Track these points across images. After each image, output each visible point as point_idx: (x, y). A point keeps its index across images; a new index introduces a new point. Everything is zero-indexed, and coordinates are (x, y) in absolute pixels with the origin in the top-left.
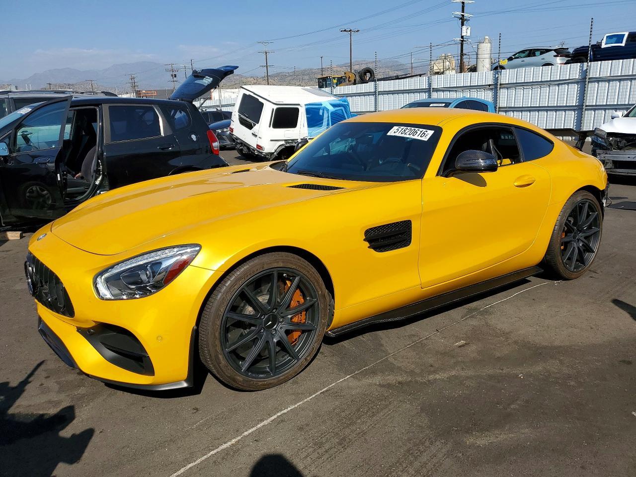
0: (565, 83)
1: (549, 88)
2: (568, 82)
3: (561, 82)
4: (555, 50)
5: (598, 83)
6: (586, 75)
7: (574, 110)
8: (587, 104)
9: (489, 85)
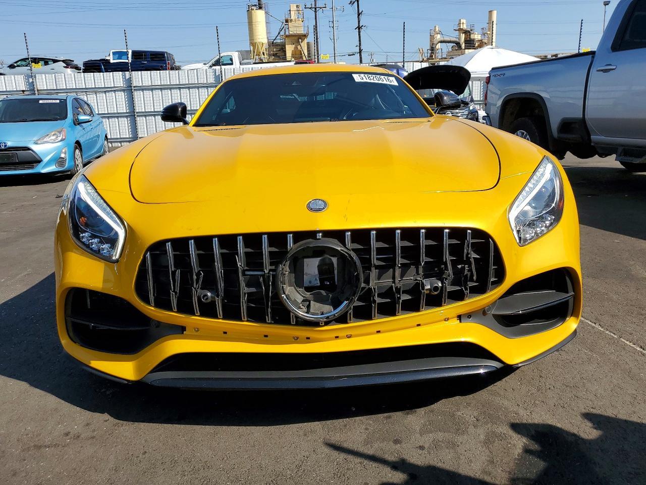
0: (111, 91)
1: (96, 96)
2: (114, 90)
3: (108, 90)
4: (64, 61)
5: (143, 92)
6: (131, 84)
7: (127, 117)
8: (137, 111)
9: (23, 91)
